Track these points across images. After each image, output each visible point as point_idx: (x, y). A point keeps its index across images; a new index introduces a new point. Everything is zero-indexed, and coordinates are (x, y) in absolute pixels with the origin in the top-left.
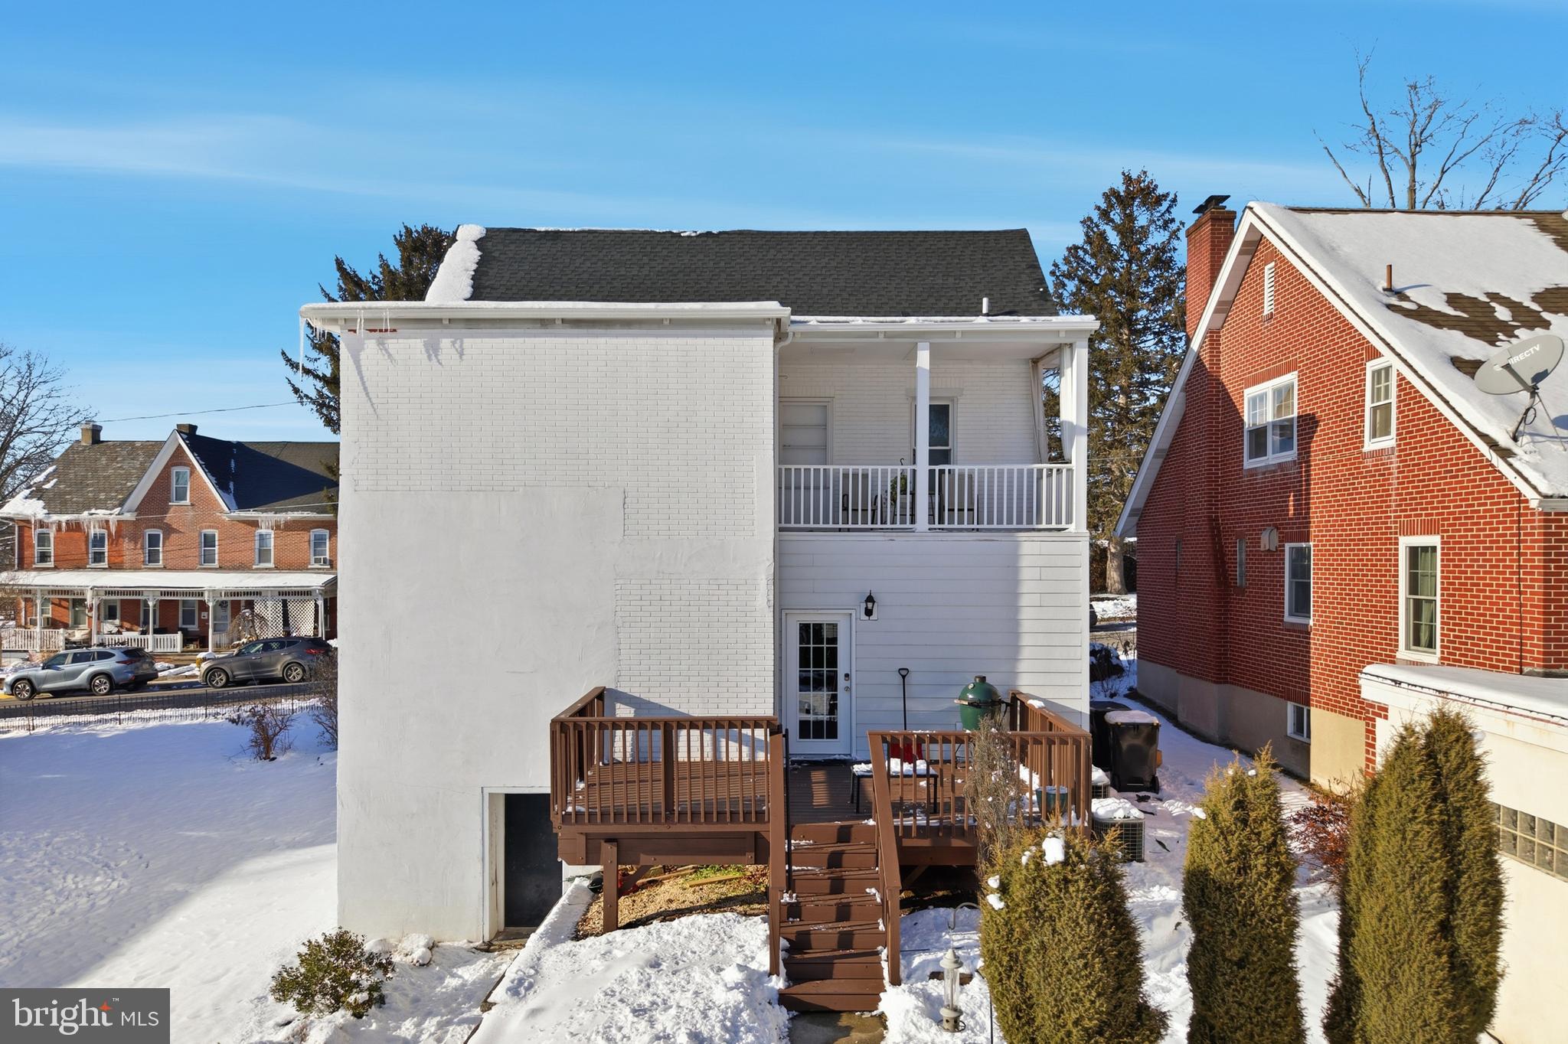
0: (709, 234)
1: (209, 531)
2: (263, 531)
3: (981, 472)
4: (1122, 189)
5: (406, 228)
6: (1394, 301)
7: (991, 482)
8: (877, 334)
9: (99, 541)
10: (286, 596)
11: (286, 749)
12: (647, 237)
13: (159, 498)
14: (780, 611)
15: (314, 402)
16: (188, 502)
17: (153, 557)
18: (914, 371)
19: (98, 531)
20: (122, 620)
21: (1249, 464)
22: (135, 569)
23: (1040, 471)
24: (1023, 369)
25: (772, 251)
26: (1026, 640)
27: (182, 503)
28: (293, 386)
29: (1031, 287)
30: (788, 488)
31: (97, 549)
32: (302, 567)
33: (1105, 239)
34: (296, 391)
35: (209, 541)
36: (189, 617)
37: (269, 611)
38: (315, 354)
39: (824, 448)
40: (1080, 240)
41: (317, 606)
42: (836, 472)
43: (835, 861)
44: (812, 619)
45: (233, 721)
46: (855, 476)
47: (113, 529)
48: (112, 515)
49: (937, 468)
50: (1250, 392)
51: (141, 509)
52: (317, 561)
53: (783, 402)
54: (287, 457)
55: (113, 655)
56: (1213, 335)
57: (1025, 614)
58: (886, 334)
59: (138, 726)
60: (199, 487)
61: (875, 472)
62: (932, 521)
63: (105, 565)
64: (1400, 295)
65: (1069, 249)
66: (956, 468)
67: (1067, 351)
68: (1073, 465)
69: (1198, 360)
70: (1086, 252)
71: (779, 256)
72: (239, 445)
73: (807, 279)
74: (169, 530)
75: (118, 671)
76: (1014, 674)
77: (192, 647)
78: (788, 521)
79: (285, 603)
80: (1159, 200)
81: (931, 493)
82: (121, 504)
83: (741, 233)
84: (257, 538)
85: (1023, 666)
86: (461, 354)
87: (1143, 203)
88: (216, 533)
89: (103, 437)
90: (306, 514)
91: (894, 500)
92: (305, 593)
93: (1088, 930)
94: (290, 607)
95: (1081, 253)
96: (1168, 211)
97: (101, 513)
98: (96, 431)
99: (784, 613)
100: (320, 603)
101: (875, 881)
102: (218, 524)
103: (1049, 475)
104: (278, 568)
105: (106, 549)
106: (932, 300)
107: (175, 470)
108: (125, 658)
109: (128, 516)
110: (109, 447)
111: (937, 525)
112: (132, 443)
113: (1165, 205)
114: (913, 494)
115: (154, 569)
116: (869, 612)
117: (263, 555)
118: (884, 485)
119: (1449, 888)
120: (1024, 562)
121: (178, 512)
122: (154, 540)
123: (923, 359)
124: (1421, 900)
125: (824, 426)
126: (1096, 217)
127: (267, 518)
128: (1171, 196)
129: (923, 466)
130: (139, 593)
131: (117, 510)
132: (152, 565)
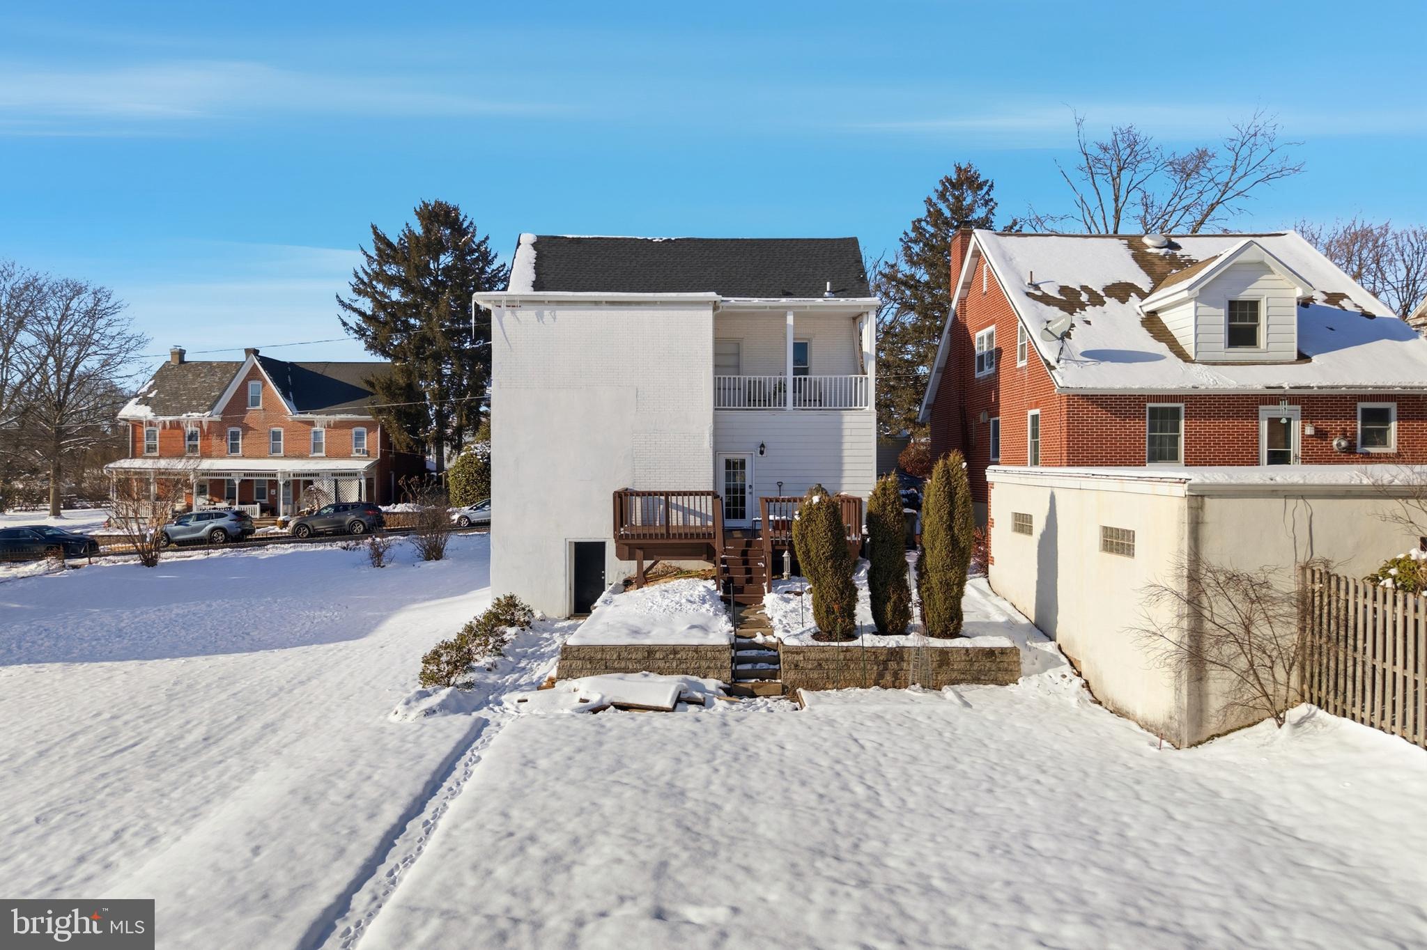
0: (669, 240)
1: (276, 429)
2: (317, 429)
3: (825, 379)
4: (954, 177)
5: (423, 202)
6: (1032, 291)
7: (831, 383)
8: (766, 307)
9: (192, 436)
10: (338, 476)
11: (391, 561)
12: (633, 242)
13: (240, 402)
14: (716, 452)
15: (356, 332)
16: (260, 407)
17: (234, 448)
18: (785, 325)
19: (194, 429)
20: (210, 494)
21: (978, 375)
22: (222, 457)
23: (856, 379)
24: (849, 323)
25: (707, 252)
27: (257, 408)
28: (342, 320)
29: (856, 275)
30: (719, 389)
31: (192, 443)
32: (347, 456)
33: (943, 214)
34: (345, 324)
35: (276, 436)
36: (261, 494)
37: (326, 486)
38: (355, 296)
39: (738, 366)
40: (923, 213)
41: (360, 483)
42: (745, 379)
43: (744, 553)
44: (731, 457)
45: (344, 548)
46: (755, 382)
47: (205, 427)
48: (205, 417)
49: (798, 377)
50: (978, 335)
51: (224, 412)
52: (358, 451)
53: (718, 341)
54: (329, 373)
55: (226, 515)
56: (962, 301)
58: (770, 307)
59: (282, 552)
60: (269, 398)
61: (765, 379)
62: (794, 404)
63: (198, 454)
64: (1037, 287)
65: (914, 223)
66: (813, 377)
67: (865, 316)
68: (868, 376)
69: (956, 315)
70: (927, 223)
71: (711, 255)
72: (292, 364)
73: (727, 269)
74: (246, 429)
75: (230, 527)
76: (840, 485)
77: (265, 515)
78: (719, 405)
79: (336, 481)
80: (980, 187)
81: (794, 392)
82: (211, 408)
83: (688, 239)
84: (312, 435)
85: (845, 480)
86: (555, 319)
87: (970, 188)
88: (282, 430)
89: (187, 358)
90: (350, 416)
91: (775, 394)
92: (351, 474)
93: (826, 523)
94: (340, 484)
95: (923, 224)
96: (987, 193)
97: (196, 415)
98: (181, 353)
99: (718, 449)
100: (363, 481)
101: (761, 560)
102: (282, 423)
103: (861, 381)
104: (329, 456)
105: (199, 443)
106: (799, 283)
107: (251, 383)
108: (234, 517)
109: (217, 418)
110: (192, 366)
111: (797, 407)
112: (210, 363)
113: (985, 189)
114: (785, 391)
115: (235, 458)
116: (762, 453)
117: (317, 447)
118: (770, 388)
119: (951, 514)
120: (845, 426)
121: (254, 415)
122: (235, 436)
123: (790, 320)
124: (941, 518)
125: (738, 354)
126: (935, 199)
127: (321, 419)
128: (989, 183)
129: (790, 376)
130: (229, 475)
131: (208, 413)
132: (233, 454)
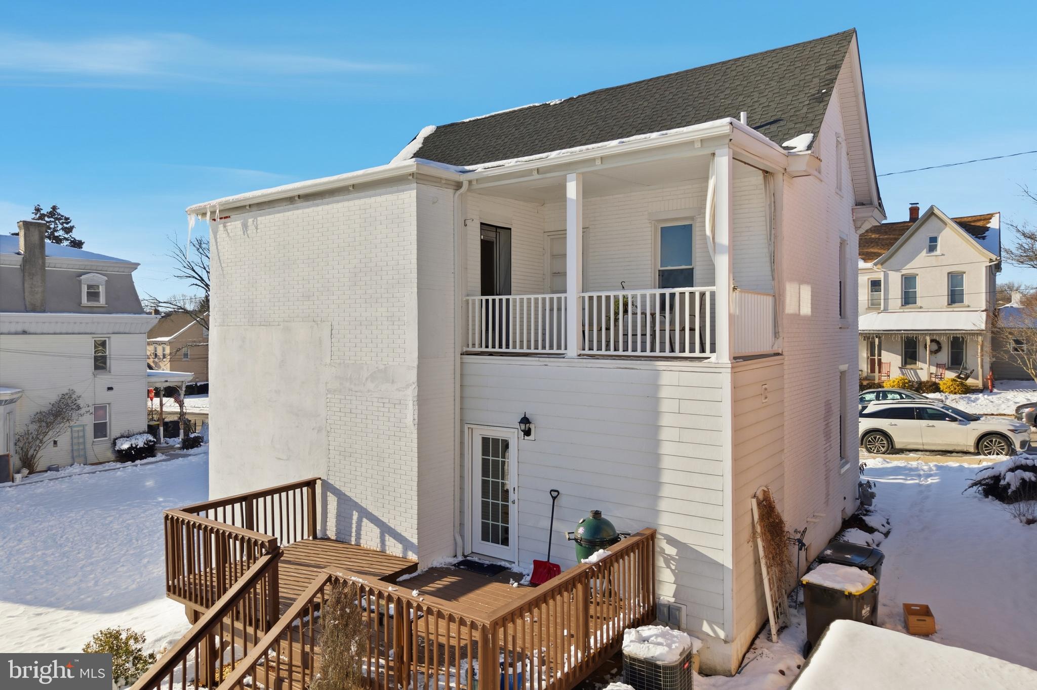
8: (531, 172)
26: (666, 477)
44: (491, 434)
57: (666, 448)
58: (538, 172)
78: (474, 345)
85: (663, 505)
86: (257, 229)
99: (466, 427)
111: (587, 352)
116: (527, 433)
120: (664, 393)
123: (572, 190)
129: (572, 294)
